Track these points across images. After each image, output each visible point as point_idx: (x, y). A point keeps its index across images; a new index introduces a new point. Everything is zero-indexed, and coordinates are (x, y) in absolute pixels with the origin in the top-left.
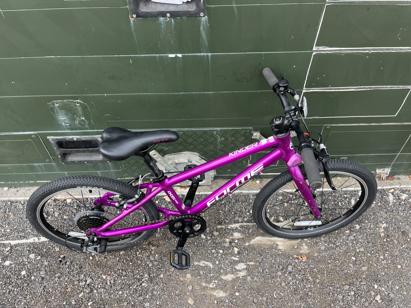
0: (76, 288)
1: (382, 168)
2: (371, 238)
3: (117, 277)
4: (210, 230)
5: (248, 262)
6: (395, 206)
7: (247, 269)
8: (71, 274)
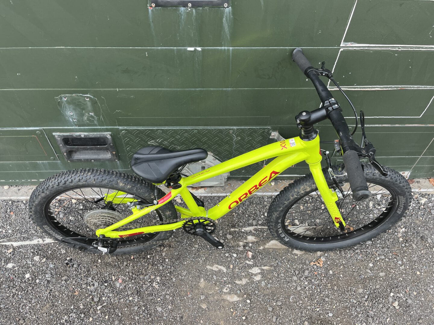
0: (84, 292)
1: (402, 171)
2: (389, 243)
4: (223, 232)
5: (263, 266)
6: (415, 211)
7: (262, 273)
8: (79, 278)
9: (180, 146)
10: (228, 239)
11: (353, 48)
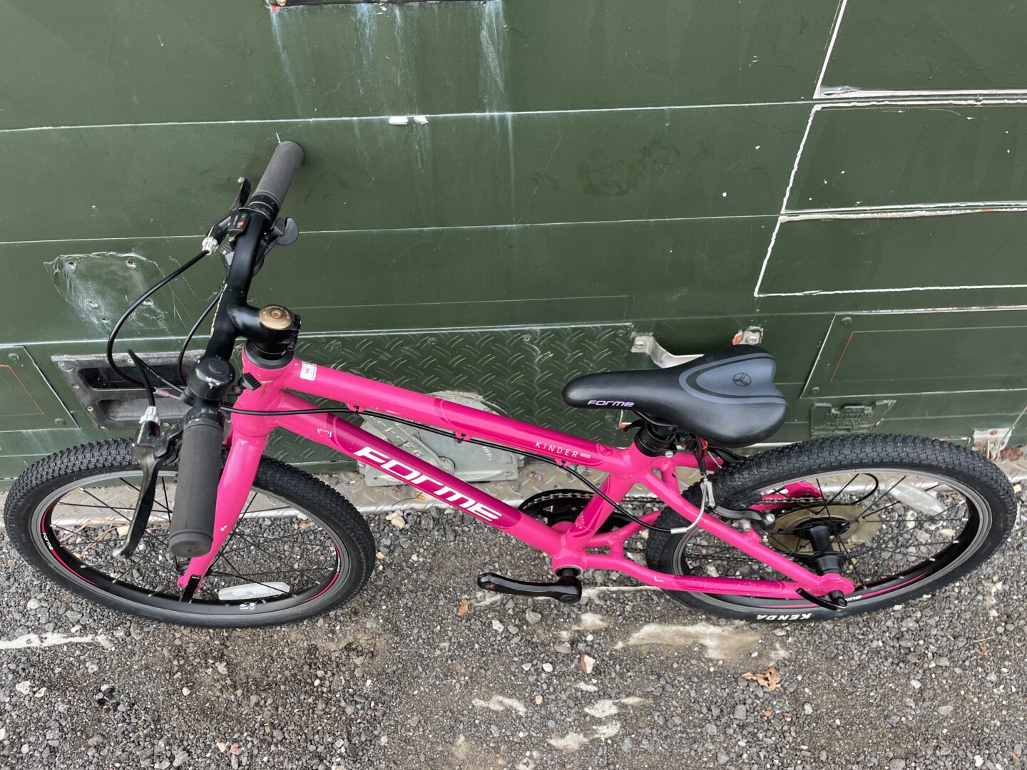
1: (991, 428)
2: (962, 624)
3: (258, 747)
4: (517, 605)
5: (624, 696)
7: (622, 716)
8: (132, 740)
9: (392, 379)
10: (528, 622)
11: (850, 102)
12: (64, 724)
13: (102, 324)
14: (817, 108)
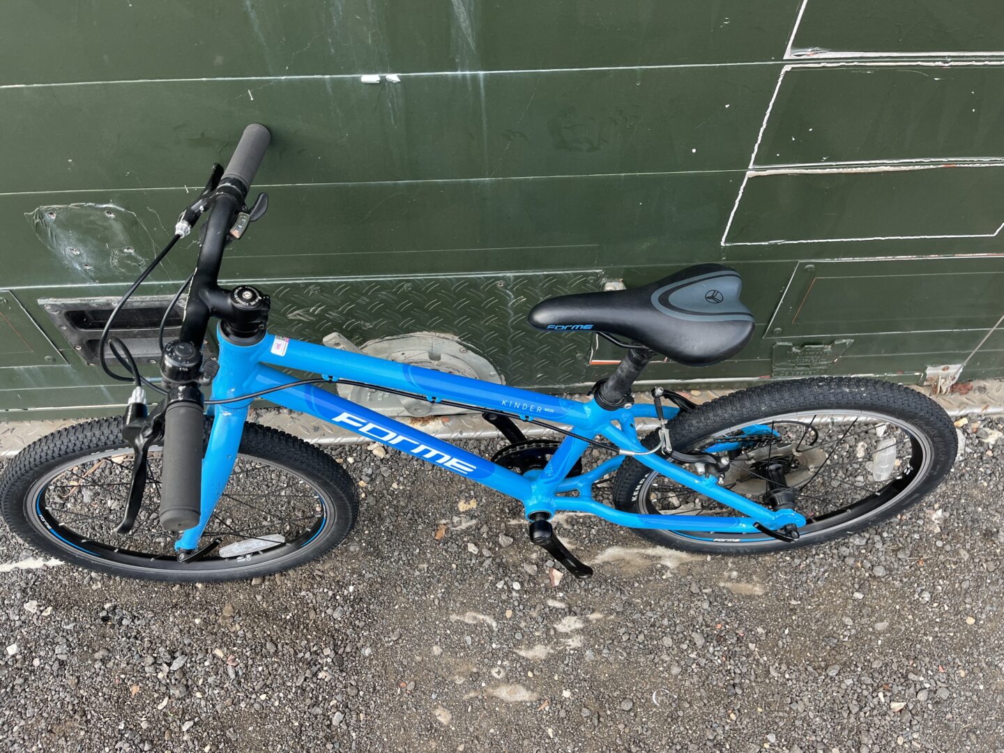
0: (149, 687)
1: (943, 365)
3: (253, 659)
4: (490, 529)
5: (589, 612)
6: (969, 464)
7: (586, 630)
9: (370, 321)
10: (501, 545)
11: (820, 63)
12: (71, 639)
13: (85, 270)
14: (787, 68)
